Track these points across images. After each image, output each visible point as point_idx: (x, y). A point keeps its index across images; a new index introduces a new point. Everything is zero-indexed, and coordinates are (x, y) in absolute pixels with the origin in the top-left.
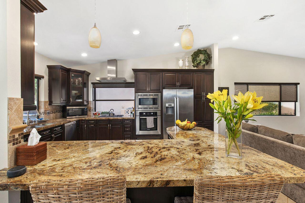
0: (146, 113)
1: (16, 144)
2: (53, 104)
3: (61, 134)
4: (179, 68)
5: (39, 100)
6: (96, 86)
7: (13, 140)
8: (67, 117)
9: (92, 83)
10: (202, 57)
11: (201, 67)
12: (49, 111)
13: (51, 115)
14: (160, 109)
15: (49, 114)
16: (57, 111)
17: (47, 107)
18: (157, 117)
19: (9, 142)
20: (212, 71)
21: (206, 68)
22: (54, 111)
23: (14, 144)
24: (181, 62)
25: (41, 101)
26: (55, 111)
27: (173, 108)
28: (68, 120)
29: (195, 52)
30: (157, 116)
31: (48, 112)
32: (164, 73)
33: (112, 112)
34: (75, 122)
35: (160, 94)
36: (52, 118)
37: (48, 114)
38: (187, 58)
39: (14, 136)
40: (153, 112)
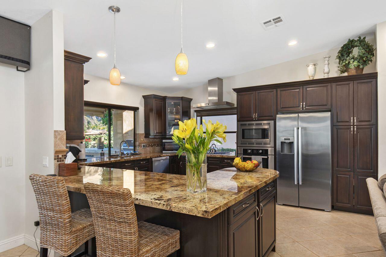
0: (253, 150)
1: (60, 162)
2: (150, 137)
3: (147, 168)
4: (308, 79)
5: (136, 133)
6: (203, 115)
7: (57, 158)
8: (164, 152)
9: (195, 111)
10: (356, 52)
11: (353, 72)
12: (145, 144)
13: (148, 148)
14: (272, 144)
15: (145, 147)
16: (155, 145)
17: (142, 140)
18: (268, 158)
19: (55, 159)
20: (374, 76)
21: (367, 70)
22: (151, 145)
23: (58, 161)
24: (311, 68)
25: (137, 133)
26: (153, 144)
27: (291, 144)
28: (163, 154)
29: (344, 45)
30: (268, 156)
31: (143, 145)
32: (279, 90)
33: (214, 147)
34: (168, 157)
35: (272, 122)
36: (148, 152)
37: (143, 147)
38: (327, 59)
39: (58, 156)
40: (262, 150)
